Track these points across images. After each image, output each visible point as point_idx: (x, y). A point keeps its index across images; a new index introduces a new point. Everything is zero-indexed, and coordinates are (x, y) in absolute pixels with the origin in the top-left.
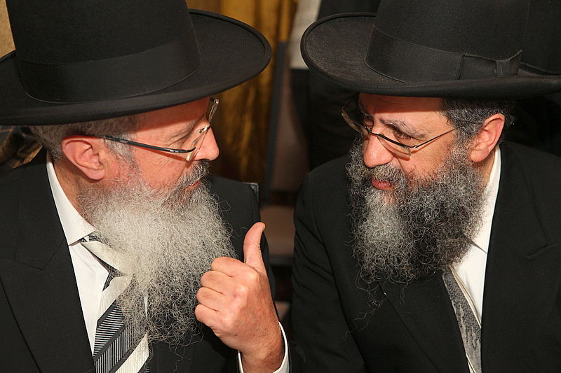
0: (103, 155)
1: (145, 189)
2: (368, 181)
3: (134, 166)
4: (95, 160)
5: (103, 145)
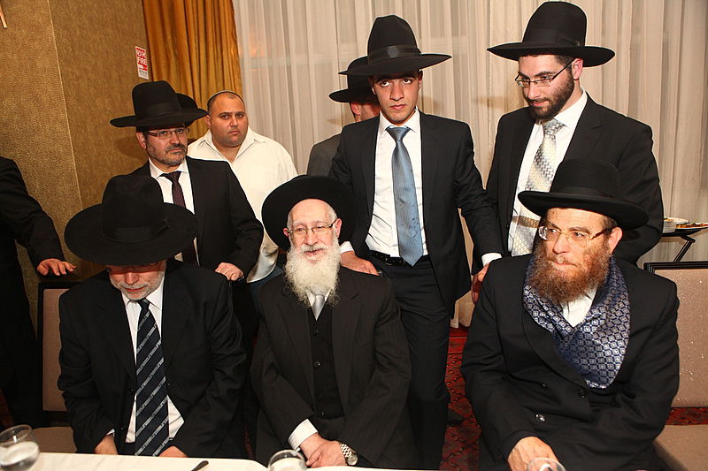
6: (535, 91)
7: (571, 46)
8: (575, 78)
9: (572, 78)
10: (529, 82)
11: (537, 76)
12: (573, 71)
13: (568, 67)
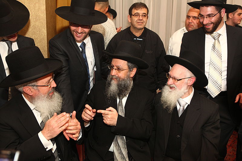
0: (32, 90)
1: (42, 95)
2: (112, 79)
3: (39, 91)
4: (30, 91)
5: (31, 88)
6: (206, 21)
7: (222, 4)
8: (222, 17)
9: (221, 17)
10: (204, 17)
11: (207, 15)
12: (222, 14)
13: (220, 12)
